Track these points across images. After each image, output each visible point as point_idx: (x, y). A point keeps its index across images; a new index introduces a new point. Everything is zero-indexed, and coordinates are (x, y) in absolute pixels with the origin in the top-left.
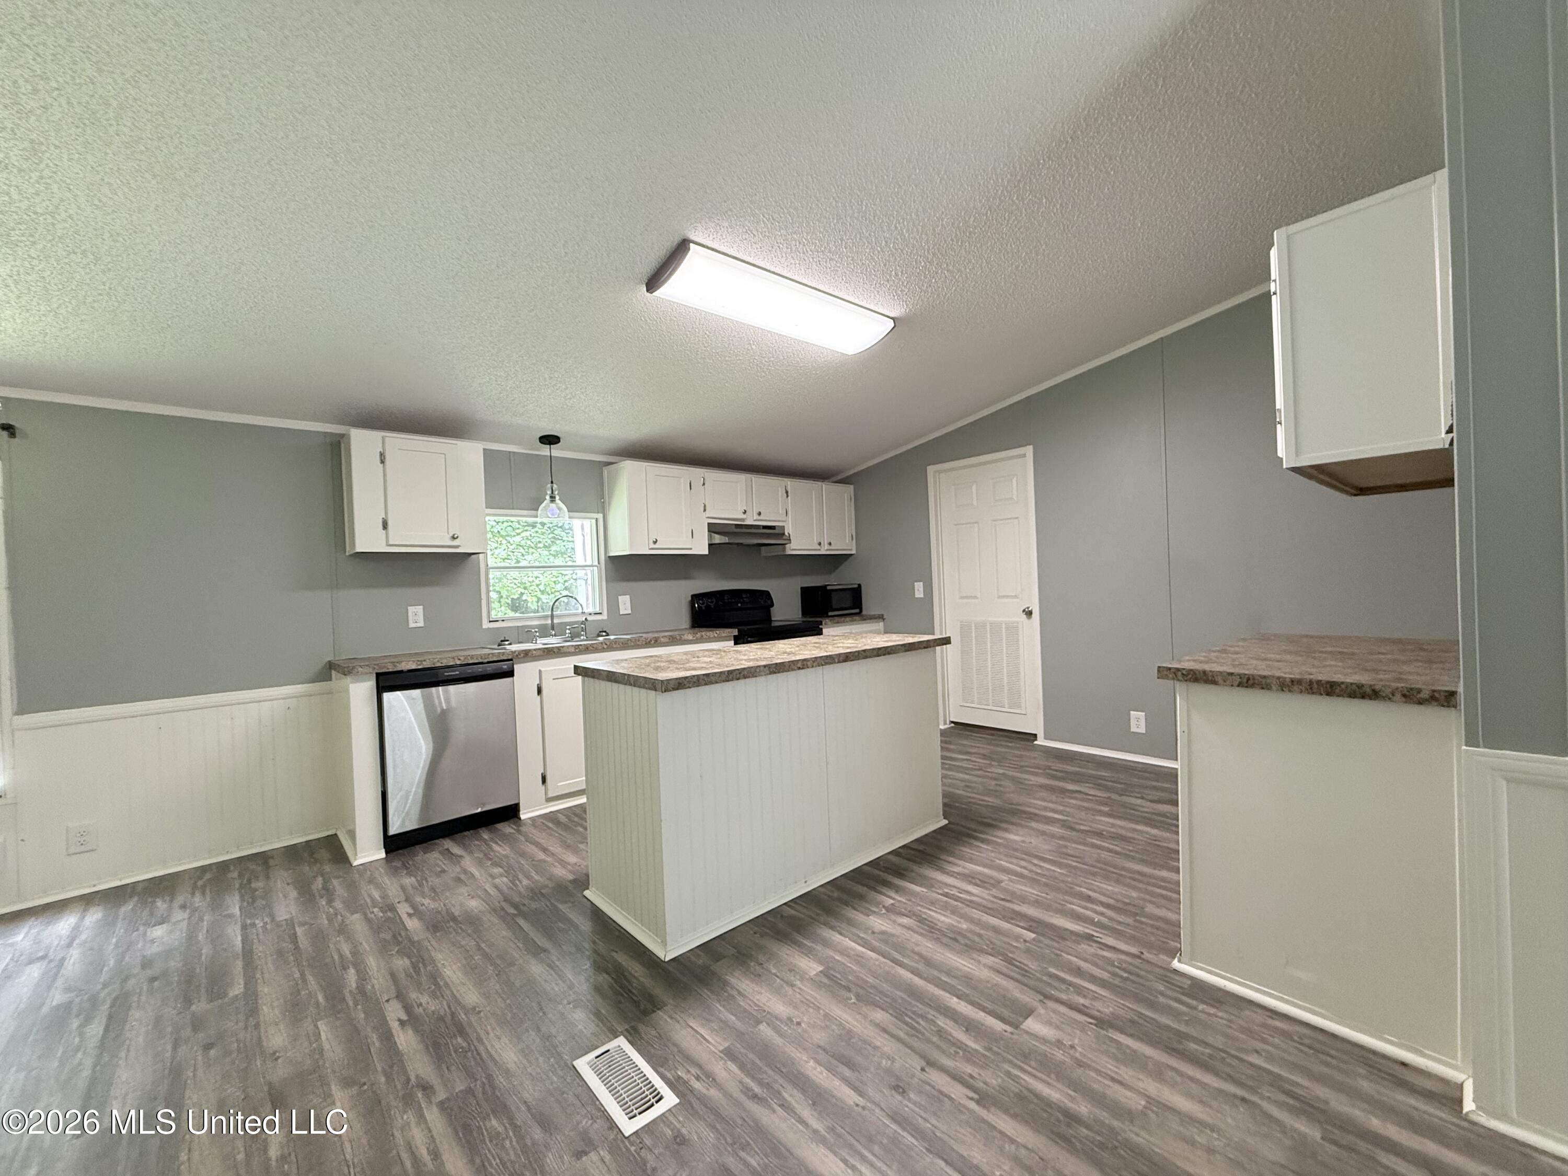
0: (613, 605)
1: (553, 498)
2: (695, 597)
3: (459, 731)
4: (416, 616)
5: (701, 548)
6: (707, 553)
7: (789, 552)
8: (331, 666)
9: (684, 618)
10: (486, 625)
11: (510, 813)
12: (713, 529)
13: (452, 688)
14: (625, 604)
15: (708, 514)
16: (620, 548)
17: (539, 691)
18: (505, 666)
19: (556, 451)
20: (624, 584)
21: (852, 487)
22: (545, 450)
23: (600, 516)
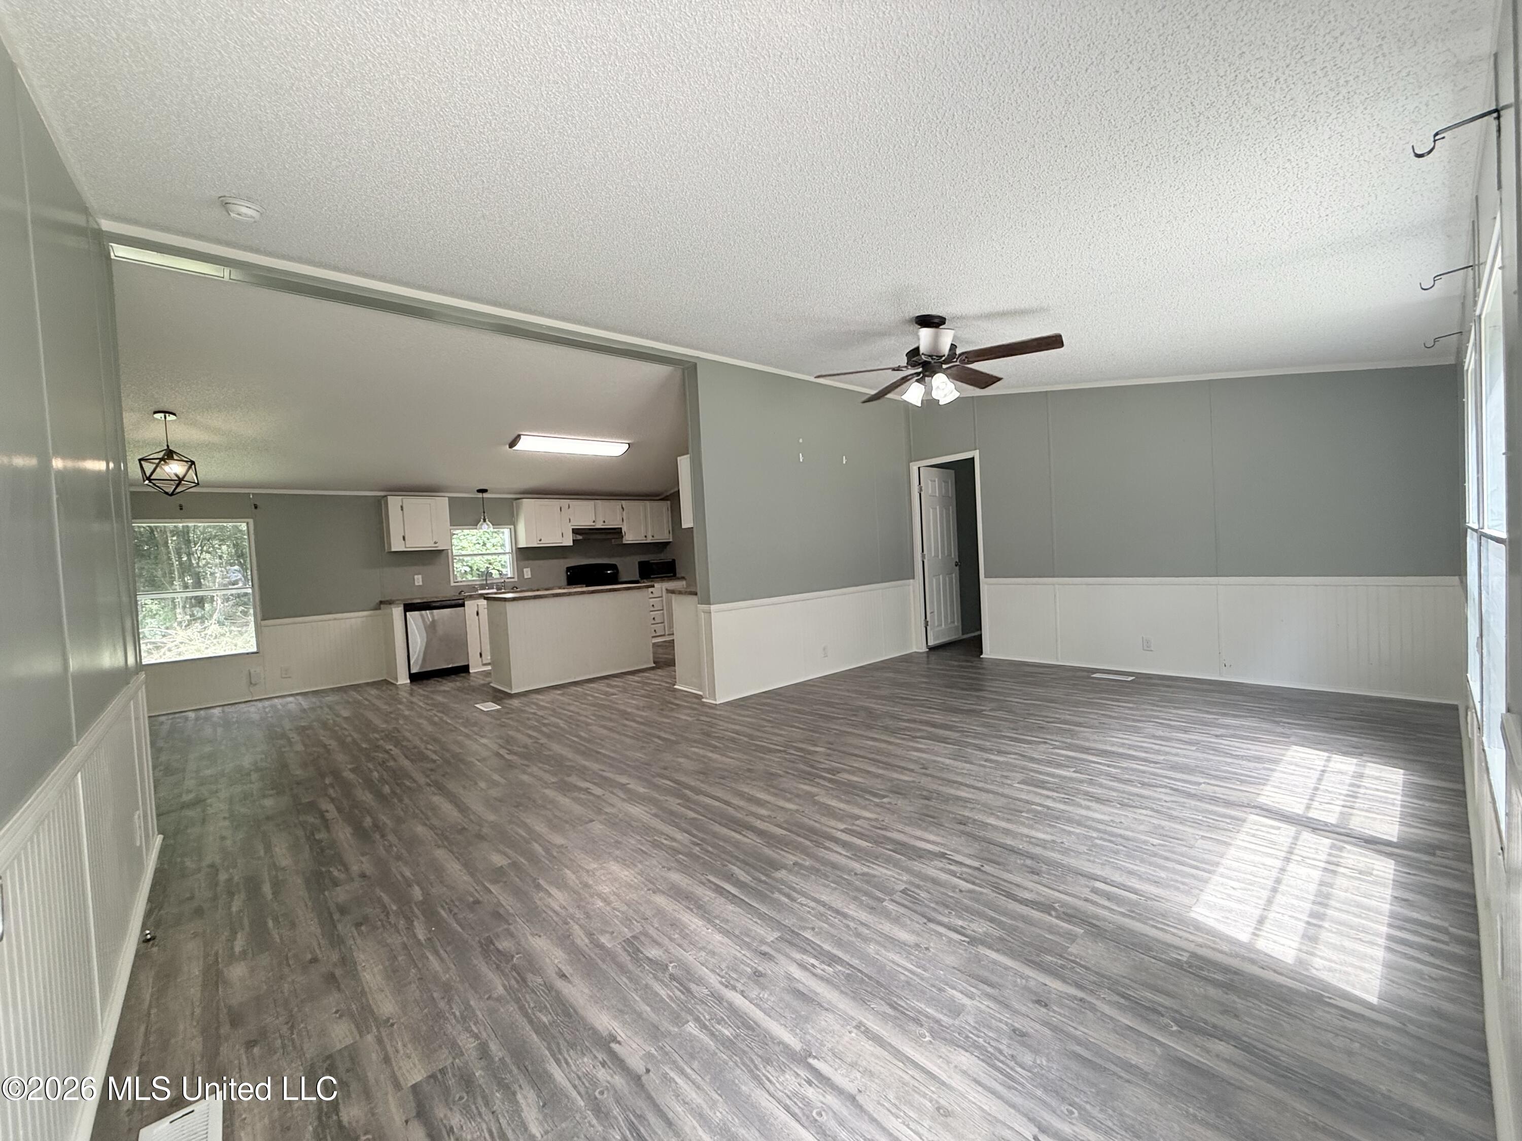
0: (520, 573)
1: (485, 520)
2: (568, 569)
3: (440, 631)
4: (419, 580)
5: (568, 542)
6: (571, 544)
7: (625, 542)
8: (381, 602)
9: (563, 580)
10: (452, 584)
11: (465, 669)
12: (575, 531)
13: (435, 611)
14: (527, 573)
15: (572, 523)
16: (522, 544)
17: (478, 614)
18: (460, 602)
19: (485, 495)
20: (527, 562)
21: (669, 502)
22: (480, 495)
23: (512, 527)
